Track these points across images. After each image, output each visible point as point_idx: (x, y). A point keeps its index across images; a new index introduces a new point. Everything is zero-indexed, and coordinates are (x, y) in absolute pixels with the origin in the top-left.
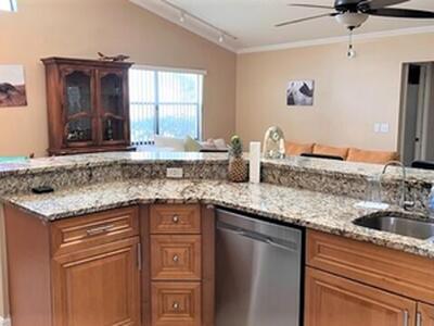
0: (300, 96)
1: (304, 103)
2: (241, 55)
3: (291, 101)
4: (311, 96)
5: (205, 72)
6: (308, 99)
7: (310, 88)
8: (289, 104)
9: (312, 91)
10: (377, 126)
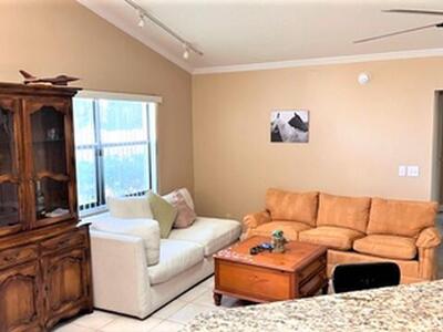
0: (290, 131)
1: (296, 140)
2: (197, 76)
3: (276, 136)
4: (306, 130)
5: (160, 99)
6: (302, 135)
7: (305, 120)
8: (273, 140)
9: (308, 123)
10: (402, 168)
